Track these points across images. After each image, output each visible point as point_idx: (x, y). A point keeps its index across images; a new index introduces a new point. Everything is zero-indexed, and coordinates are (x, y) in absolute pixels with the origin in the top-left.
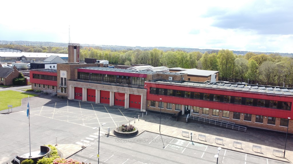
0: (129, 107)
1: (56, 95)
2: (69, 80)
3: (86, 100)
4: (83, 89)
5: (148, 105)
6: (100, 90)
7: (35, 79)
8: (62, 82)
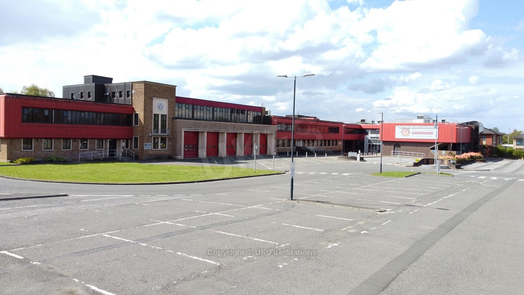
3: (206, 156)
7: (32, 124)
8: (156, 126)
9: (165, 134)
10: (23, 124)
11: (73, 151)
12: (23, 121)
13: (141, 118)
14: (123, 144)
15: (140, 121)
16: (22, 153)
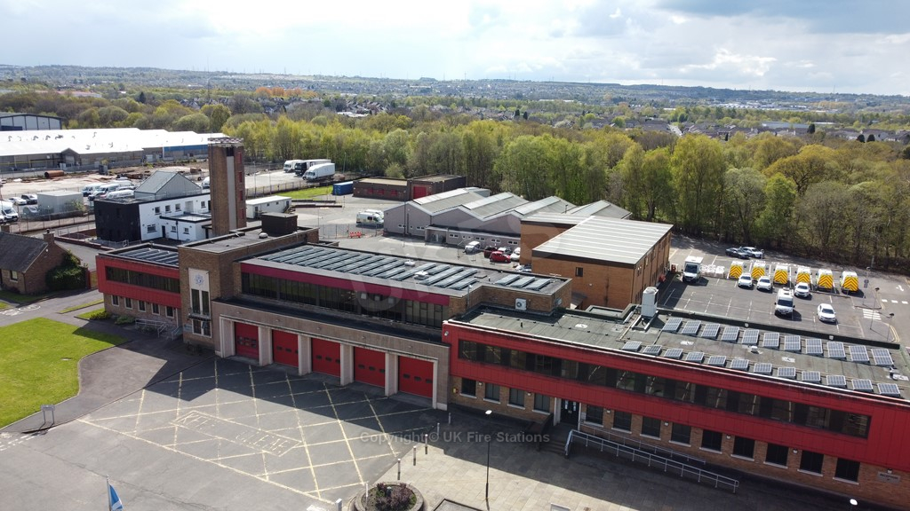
0: (399, 389)
1: (180, 337)
2: (218, 300)
3: (270, 360)
4: (260, 329)
5: (455, 390)
6: (312, 338)
8: (197, 304)
12: (107, 278)
16: (113, 307)
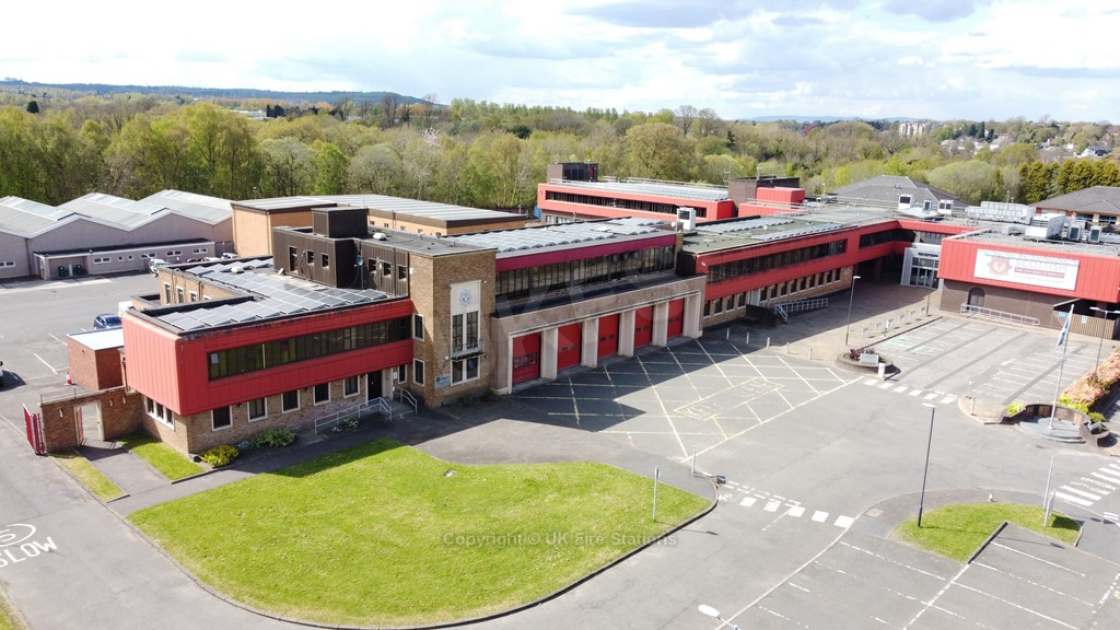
2: (497, 314)
3: (555, 371)
6: (600, 319)
7: (226, 380)
8: (458, 337)
9: (476, 350)
10: (212, 383)
11: (302, 409)
12: (210, 379)
13: (428, 329)
14: (395, 375)
15: (426, 333)
16: (213, 435)
